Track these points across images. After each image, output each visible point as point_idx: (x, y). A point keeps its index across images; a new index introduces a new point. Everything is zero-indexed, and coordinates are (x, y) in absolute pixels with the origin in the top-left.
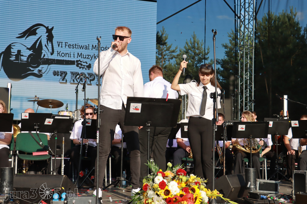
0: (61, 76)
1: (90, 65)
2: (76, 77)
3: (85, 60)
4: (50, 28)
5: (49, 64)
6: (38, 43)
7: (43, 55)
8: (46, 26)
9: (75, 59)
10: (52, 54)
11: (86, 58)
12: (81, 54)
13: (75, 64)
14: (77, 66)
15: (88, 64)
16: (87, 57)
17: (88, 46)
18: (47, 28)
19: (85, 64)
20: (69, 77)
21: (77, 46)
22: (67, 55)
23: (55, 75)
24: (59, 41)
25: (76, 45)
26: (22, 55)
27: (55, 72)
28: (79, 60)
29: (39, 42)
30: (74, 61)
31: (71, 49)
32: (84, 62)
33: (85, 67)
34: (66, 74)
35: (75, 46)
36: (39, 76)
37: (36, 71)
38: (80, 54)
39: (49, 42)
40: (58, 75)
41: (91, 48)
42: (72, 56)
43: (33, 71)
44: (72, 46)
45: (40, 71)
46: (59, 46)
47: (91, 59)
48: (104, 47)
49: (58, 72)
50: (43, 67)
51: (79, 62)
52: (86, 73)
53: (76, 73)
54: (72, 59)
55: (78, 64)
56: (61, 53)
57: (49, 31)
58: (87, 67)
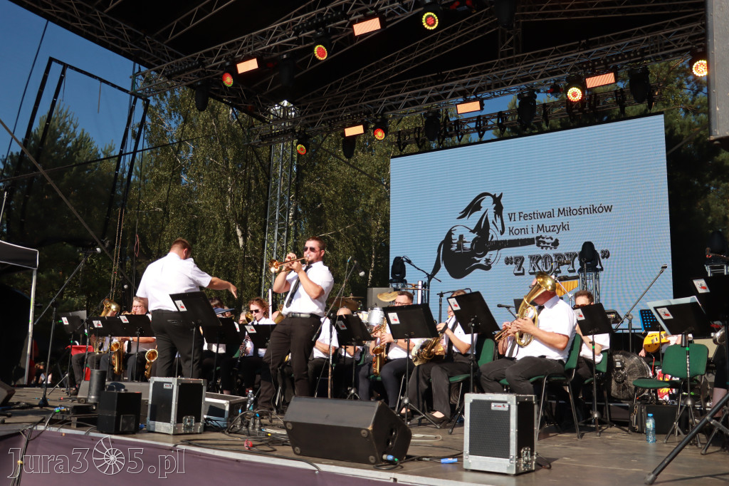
0: (516, 263)
1: (557, 240)
2: (537, 263)
3: (549, 234)
4: (497, 196)
5: (499, 249)
6: (483, 223)
7: (490, 236)
8: (493, 194)
9: (535, 236)
10: (502, 233)
11: (550, 231)
12: (543, 225)
13: (534, 243)
14: (538, 245)
15: (554, 240)
16: (552, 229)
17: (552, 211)
18: (494, 197)
19: (549, 241)
20: (527, 265)
21: (536, 215)
22: (523, 231)
23: (507, 264)
24: (510, 212)
25: (534, 214)
26: (465, 242)
27: (508, 259)
28: (541, 236)
29: (484, 220)
30: (533, 239)
31: (529, 221)
32: (547, 238)
33: (550, 245)
34: (523, 259)
35: (532, 216)
36: (487, 268)
37: (483, 262)
38: (540, 226)
39: (497, 218)
40: (511, 264)
41: (556, 213)
42: (530, 230)
43: (479, 261)
44: (529, 217)
45: (487, 260)
46: (511, 219)
47: (557, 231)
48: (577, 208)
49: (512, 259)
50: (492, 255)
51: (541, 239)
52: (552, 255)
53: (537, 257)
54: (530, 236)
55: (539, 242)
56: (514, 229)
57: (497, 200)
58: (553, 244)
